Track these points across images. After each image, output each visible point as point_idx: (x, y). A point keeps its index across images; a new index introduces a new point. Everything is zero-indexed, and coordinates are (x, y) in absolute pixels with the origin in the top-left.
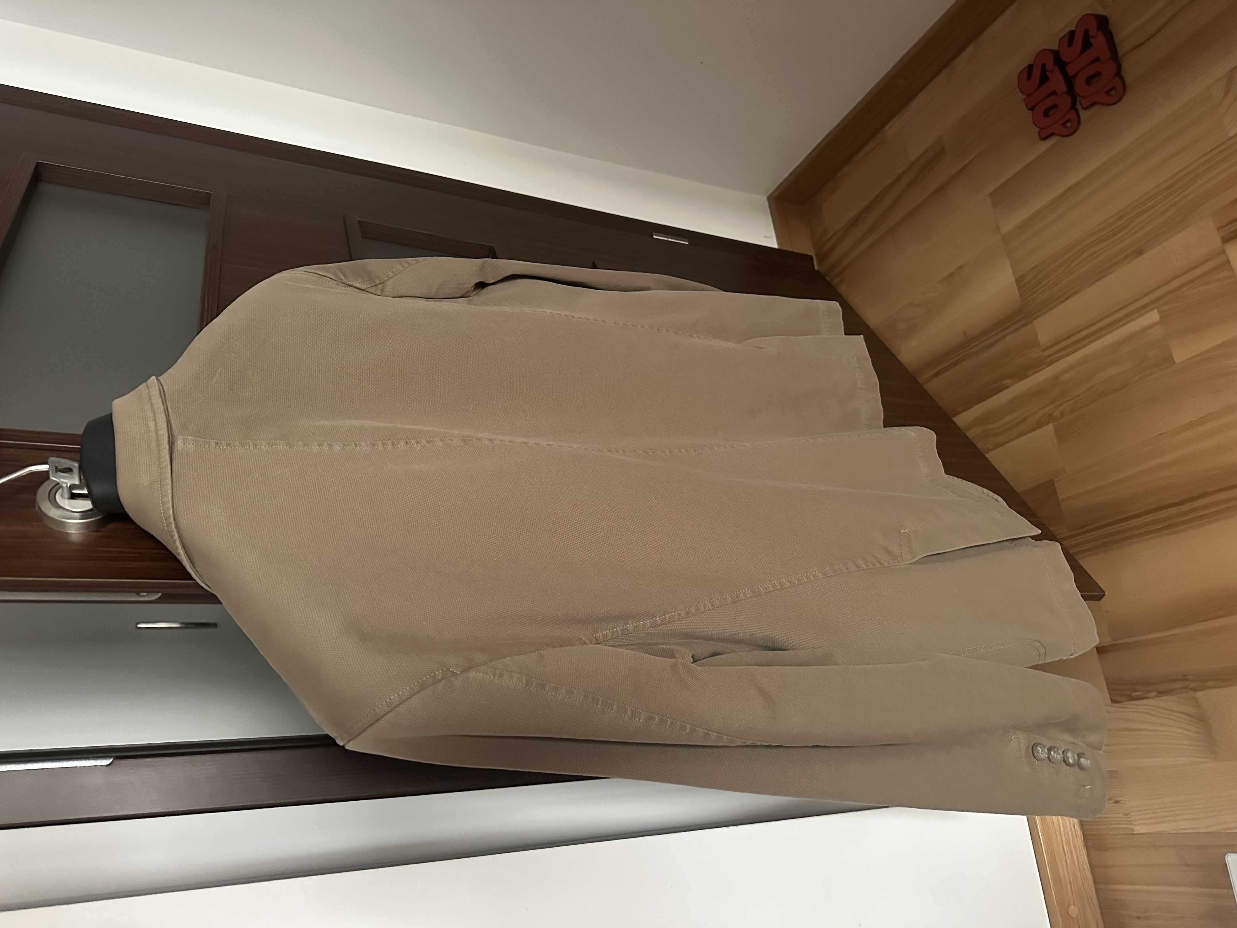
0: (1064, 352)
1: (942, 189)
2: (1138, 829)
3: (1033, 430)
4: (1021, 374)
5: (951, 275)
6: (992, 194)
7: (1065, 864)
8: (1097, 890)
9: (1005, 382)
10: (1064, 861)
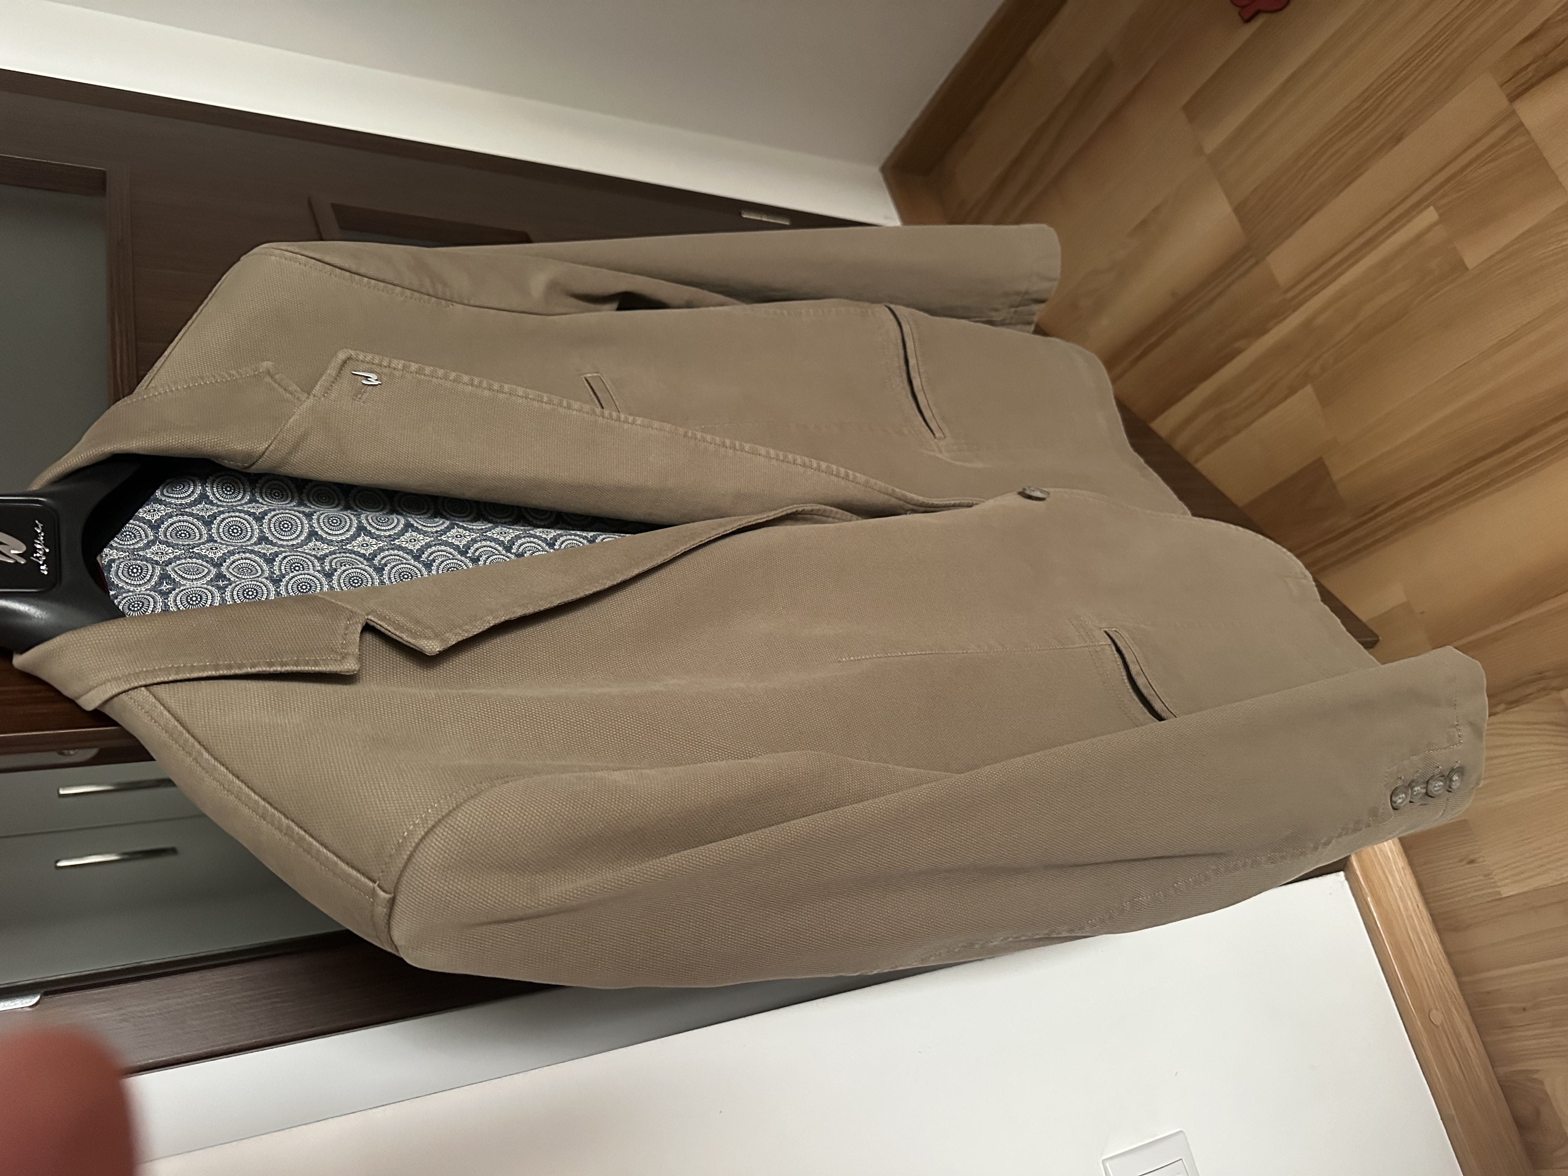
0: (1315, 288)
1: (1114, 116)
2: (1506, 892)
3: (1286, 398)
4: (1260, 329)
5: (1144, 222)
6: (1186, 108)
7: (1414, 957)
8: (1461, 985)
9: (1238, 345)
10: (1413, 952)
